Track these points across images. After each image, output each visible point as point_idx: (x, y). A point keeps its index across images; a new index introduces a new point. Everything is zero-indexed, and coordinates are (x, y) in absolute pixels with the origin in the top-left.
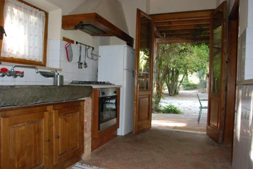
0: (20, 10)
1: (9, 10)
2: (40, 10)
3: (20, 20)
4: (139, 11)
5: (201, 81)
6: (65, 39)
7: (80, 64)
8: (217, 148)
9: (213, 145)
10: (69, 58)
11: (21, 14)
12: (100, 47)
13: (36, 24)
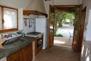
0: (9, 11)
1: (5, 12)
2: (15, 9)
3: (9, 15)
4: (50, 6)
5: (70, 21)
6: (24, 19)
7: (30, 26)
8: (75, 54)
9: (74, 53)
10: (26, 25)
11: (9, 13)
12: (36, 19)
13: (14, 15)
